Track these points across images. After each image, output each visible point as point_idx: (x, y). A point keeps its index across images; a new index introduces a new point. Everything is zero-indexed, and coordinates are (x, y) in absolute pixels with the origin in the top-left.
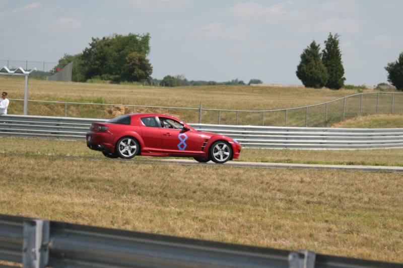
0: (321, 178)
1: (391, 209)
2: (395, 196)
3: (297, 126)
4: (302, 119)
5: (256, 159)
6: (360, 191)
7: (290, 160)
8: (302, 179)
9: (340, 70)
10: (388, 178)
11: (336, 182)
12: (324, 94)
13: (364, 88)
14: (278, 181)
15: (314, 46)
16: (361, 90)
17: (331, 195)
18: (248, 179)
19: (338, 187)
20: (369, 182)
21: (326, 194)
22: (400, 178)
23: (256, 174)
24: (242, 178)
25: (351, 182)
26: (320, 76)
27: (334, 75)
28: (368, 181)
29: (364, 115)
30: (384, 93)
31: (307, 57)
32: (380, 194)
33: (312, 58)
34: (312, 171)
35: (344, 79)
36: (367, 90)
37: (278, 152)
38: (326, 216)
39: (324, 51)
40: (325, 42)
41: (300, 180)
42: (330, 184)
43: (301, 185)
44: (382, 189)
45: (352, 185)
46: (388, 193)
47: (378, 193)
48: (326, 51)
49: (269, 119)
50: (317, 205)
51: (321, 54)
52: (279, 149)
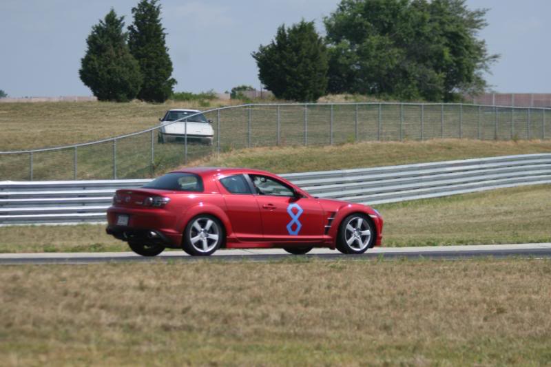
0: (176, 278)
1: (330, 333)
2: (329, 307)
3: (97, 178)
4: (104, 163)
5: (35, 247)
6: (259, 301)
7: (99, 245)
8: (141, 283)
9: (163, 64)
10: (305, 272)
11: (208, 285)
12: (137, 112)
13: (211, 97)
14: (96, 288)
15: (112, 20)
16: (206, 101)
17: (204, 312)
18: (35, 287)
19: (216, 295)
20: (273, 281)
21: (195, 309)
22: (330, 271)
23: (50, 276)
24: (25, 286)
25: (237, 284)
26: (126, 78)
27: (154, 75)
28: (270, 281)
29: (224, 152)
30: (252, 106)
31: (100, 41)
32: (299, 305)
33: (110, 43)
34: (156, 266)
35: (174, 81)
36: (219, 102)
37: (69, 232)
38: (210, 354)
39: (130, 28)
40: (133, 10)
41: (137, 284)
42: (198, 289)
43: (142, 294)
44: (301, 295)
45: (240, 289)
46: (315, 303)
47: (295, 303)
48: (136, 28)
49: (41, 165)
50: (185, 333)
51: (126, 35)
52: (70, 224)
